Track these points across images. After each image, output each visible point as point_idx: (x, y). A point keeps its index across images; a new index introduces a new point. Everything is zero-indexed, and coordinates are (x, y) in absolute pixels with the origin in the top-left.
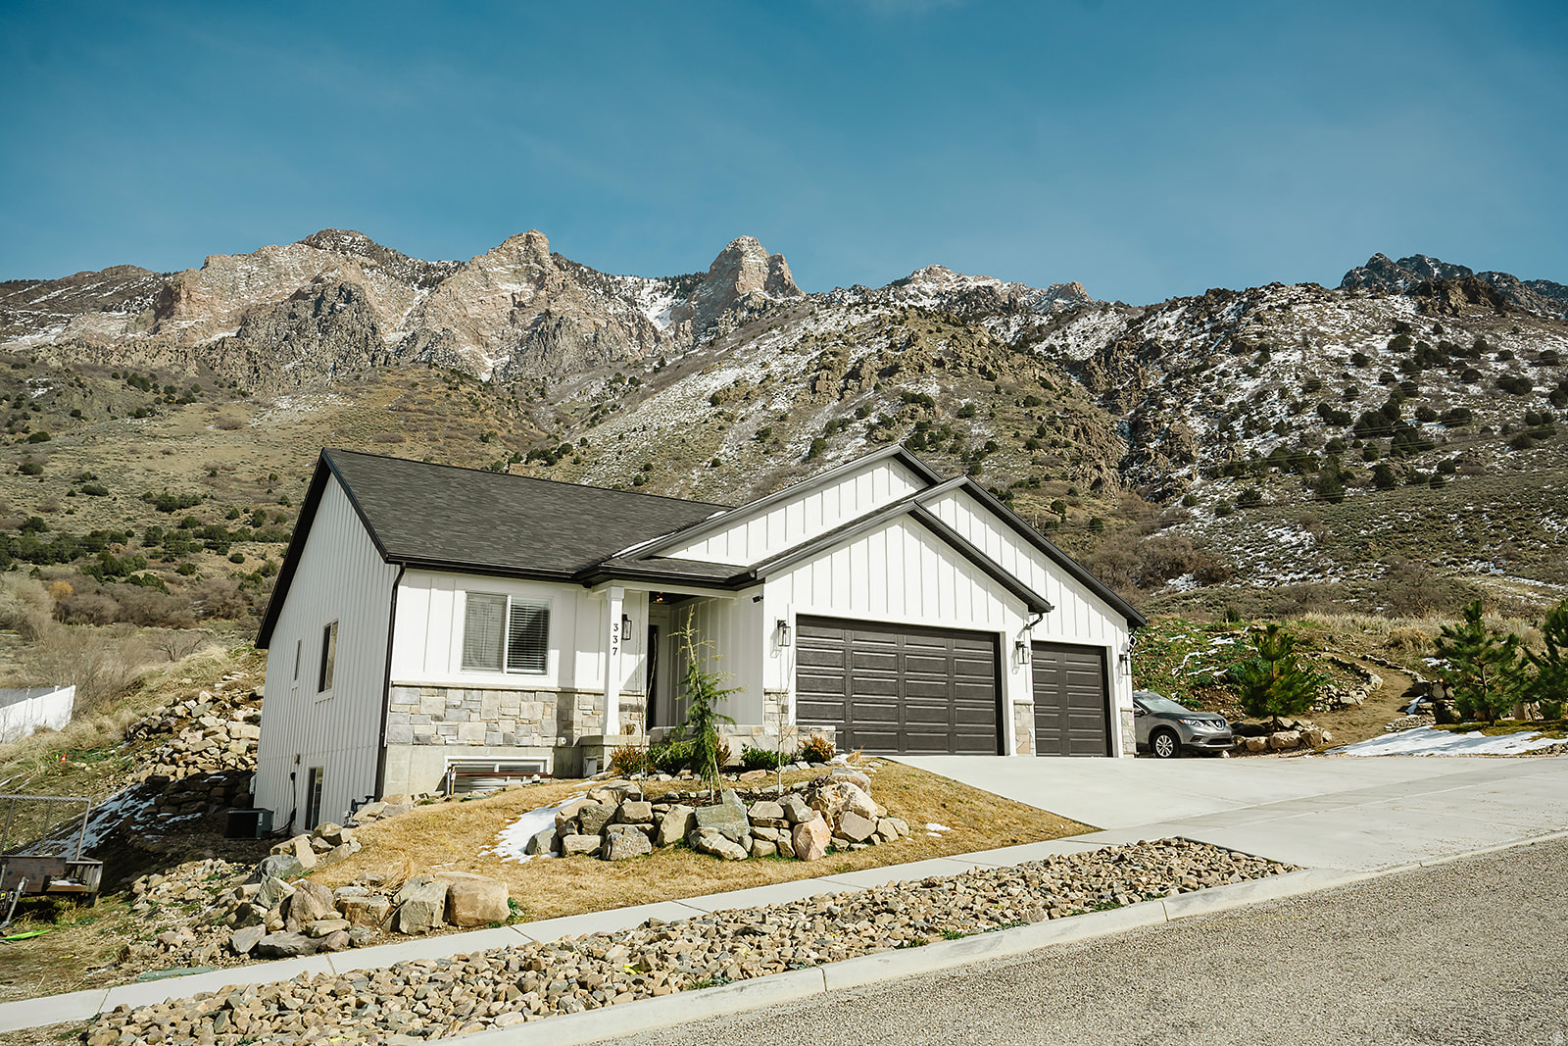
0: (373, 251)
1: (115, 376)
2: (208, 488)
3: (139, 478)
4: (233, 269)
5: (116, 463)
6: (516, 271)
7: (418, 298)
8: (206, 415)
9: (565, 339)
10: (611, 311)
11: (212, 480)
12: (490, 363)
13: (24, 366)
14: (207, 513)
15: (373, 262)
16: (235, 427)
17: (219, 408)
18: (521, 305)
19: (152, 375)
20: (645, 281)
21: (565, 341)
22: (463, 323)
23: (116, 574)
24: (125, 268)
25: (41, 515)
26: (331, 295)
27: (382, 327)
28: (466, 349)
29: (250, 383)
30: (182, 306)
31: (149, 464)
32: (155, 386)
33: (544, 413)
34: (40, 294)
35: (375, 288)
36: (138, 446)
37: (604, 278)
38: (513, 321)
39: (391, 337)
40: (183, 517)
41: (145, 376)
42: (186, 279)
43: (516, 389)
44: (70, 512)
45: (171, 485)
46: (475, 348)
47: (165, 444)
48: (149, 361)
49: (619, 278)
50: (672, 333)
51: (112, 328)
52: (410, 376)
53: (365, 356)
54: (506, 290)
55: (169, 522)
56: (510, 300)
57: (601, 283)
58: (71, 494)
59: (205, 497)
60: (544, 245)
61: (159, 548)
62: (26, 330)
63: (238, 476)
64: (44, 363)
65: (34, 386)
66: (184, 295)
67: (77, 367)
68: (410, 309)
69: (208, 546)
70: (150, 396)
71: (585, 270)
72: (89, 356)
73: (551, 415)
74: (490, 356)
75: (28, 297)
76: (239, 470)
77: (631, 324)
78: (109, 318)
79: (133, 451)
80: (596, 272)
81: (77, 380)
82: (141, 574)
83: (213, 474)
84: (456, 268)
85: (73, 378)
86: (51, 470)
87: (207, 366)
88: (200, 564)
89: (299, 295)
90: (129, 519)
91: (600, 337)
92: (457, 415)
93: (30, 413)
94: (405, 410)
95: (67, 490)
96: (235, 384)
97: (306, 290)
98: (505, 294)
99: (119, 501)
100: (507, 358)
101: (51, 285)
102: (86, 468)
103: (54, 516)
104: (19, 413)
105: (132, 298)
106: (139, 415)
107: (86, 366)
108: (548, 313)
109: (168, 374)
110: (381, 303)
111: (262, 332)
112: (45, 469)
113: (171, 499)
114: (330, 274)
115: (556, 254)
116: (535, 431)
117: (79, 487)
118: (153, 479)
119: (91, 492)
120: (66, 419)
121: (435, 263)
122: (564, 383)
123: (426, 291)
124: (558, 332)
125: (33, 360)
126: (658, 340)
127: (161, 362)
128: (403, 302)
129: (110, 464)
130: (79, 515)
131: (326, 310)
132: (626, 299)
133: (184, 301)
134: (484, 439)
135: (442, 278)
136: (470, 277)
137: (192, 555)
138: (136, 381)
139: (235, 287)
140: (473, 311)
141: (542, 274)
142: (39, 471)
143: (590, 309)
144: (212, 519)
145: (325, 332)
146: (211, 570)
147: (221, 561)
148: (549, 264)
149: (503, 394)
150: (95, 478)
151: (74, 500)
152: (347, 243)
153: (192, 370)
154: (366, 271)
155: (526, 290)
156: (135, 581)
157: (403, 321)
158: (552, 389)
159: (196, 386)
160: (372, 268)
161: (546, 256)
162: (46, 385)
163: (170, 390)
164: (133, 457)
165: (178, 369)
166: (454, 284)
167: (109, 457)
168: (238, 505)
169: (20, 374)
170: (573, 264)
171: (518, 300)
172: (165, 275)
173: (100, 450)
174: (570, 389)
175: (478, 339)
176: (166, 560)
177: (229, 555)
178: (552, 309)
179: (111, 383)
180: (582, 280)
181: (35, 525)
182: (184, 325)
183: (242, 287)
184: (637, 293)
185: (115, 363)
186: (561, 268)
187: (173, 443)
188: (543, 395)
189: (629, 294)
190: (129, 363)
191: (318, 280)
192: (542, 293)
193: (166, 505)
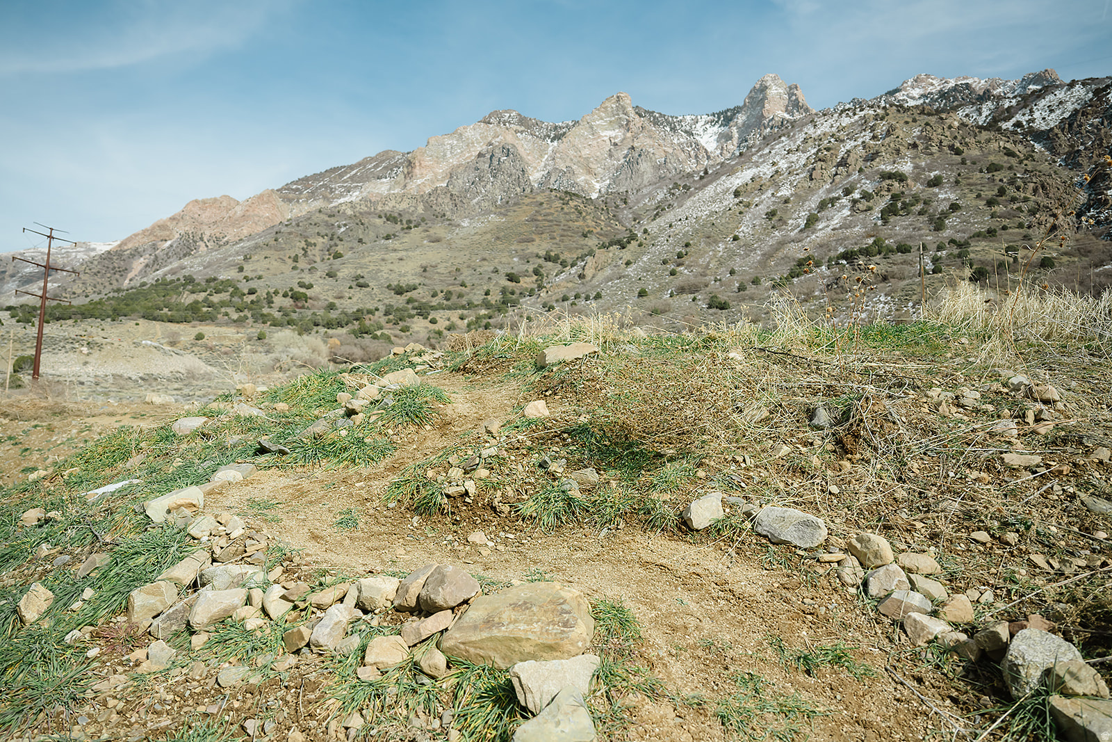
0: (522, 121)
1: (380, 217)
2: (422, 279)
3: (386, 276)
4: (443, 144)
5: (374, 268)
6: (611, 122)
7: (551, 148)
8: (424, 234)
9: (645, 164)
10: (675, 141)
11: (424, 274)
12: (597, 186)
13: (334, 216)
14: (421, 294)
15: (523, 128)
16: (438, 240)
17: (430, 230)
18: (615, 144)
19: (400, 214)
20: (699, 117)
21: (644, 166)
22: (579, 162)
23: (366, 333)
24: (387, 152)
25: (336, 301)
26: (498, 154)
27: (530, 170)
28: (581, 178)
29: (453, 213)
30: (417, 171)
31: (391, 267)
32: (401, 221)
33: (626, 214)
34: (345, 173)
35: (524, 144)
36: (386, 256)
37: (670, 119)
38: (611, 156)
39: (535, 176)
40: (407, 298)
41: (396, 215)
42: (418, 154)
43: (608, 200)
44: (350, 298)
45: (402, 279)
46: (588, 177)
47: (400, 254)
48: (397, 206)
49: (681, 118)
50: (718, 152)
51: (383, 189)
52: (539, 199)
53: (518, 189)
54: (606, 136)
55: (399, 301)
56: (608, 142)
57: (668, 123)
58: (351, 288)
59: (420, 284)
60: (628, 102)
61: (391, 317)
62: (341, 195)
63: (439, 271)
64: (344, 213)
65: (339, 227)
66: (417, 164)
67: (361, 213)
68: (546, 156)
69: (419, 314)
70: (398, 227)
71: (657, 115)
72: (366, 206)
73: (630, 216)
74: (598, 182)
75: (341, 176)
76: (439, 267)
77: (689, 149)
78: (381, 183)
79: (383, 260)
80: (665, 116)
81: (360, 221)
82: (379, 333)
83: (425, 271)
84: (574, 126)
85: (359, 220)
86: (342, 274)
87: (428, 206)
88: (413, 326)
89: (480, 155)
90: (379, 300)
91: (668, 160)
92: (568, 221)
93: (338, 242)
94: (536, 220)
95: (349, 285)
96: (444, 215)
97: (483, 152)
98: (605, 138)
99: (375, 290)
100: (608, 182)
101: (351, 168)
102: (359, 272)
103: (342, 301)
104: (332, 243)
105: (392, 170)
106: (388, 238)
107: (366, 212)
108: (633, 148)
109: (408, 212)
110: (528, 154)
111: (460, 181)
112: (338, 274)
113: (401, 287)
114: (497, 140)
115: (637, 107)
116: (619, 227)
117: (355, 283)
118: (393, 276)
119: (360, 286)
120: (355, 244)
121: (560, 124)
122: (639, 193)
123: (555, 143)
124: (640, 160)
125: (339, 212)
126: (708, 158)
127: (404, 206)
128: (542, 152)
129: (371, 268)
130: (354, 299)
131: (495, 162)
132: (686, 132)
133: (418, 168)
134: (585, 236)
135: (565, 133)
136: (581, 130)
137: (409, 320)
138: (391, 218)
139: (445, 155)
140: (585, 152)
141: (628, 121)
142: (335, 276)
143: (661, 142)
144: (423, 297)
145: (494, 177)
146: (419, 329)
147: (426, 323)
148: (632, 114)
149: (599, 205)
150: (363, 277)
151: (352, 290)
152: (506, 118)
153: (420, 209)
154: (519, 134)
155: (617, 134)
156: (375, 337)
157: (543, 164)
158: (632, 198)
159: (423, 218)
160: (522, 132)
161: (630, 109)
162: (345, 225)
163: (409, 222)
164: (383, 263)
165: (412, 209)
166: (573, 137)
167: (371, 264)
168: (438, 289)
169: (332, 220)
170: (648, 112)
171: (613, 141)
172: (408, 153)
173: (367, 260)
174: (644, 196)
175: (589, 171)
176: (394, 324)
177: (429, 319)
178: (636, 145)
179: (378, 221)
180: (656, 122)
181: (331, 307)
182: (419, 182)
183: (449, 155)
184: (694, 126)
185: (380, 209)
186: (640, 116)
187: (404, 253)
188: (625, 203)
189: (688, 128)
190: (387, 208)
191: (490, 144)
192: (629, 135)
193: (399, 291)
